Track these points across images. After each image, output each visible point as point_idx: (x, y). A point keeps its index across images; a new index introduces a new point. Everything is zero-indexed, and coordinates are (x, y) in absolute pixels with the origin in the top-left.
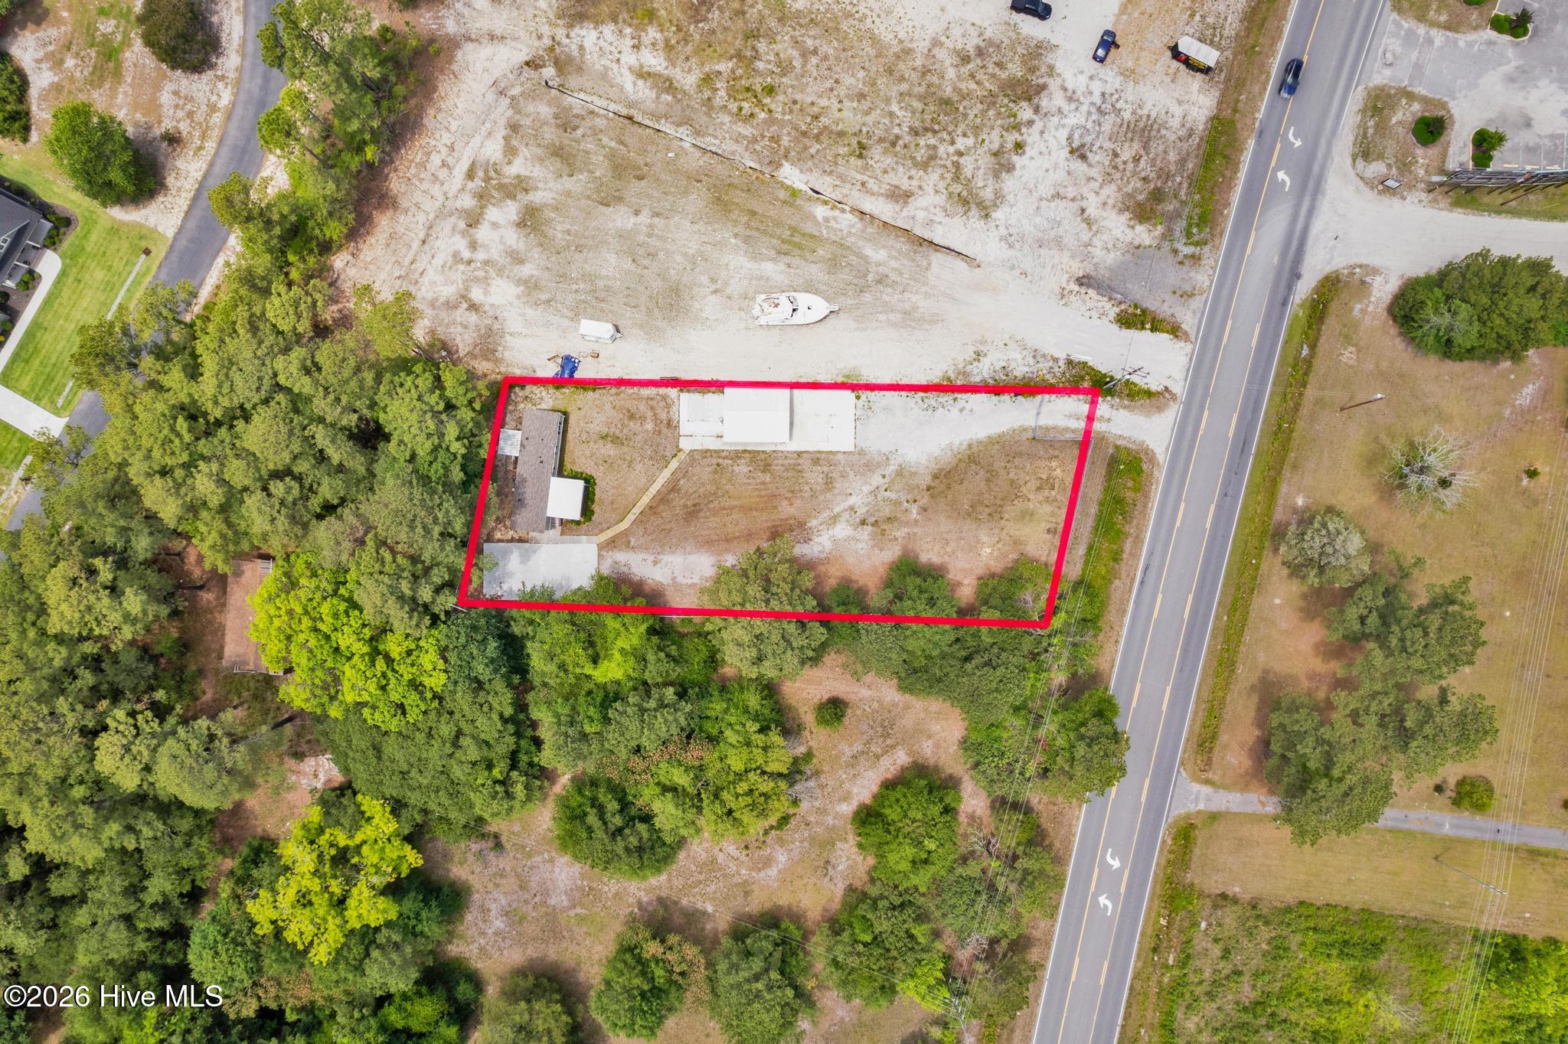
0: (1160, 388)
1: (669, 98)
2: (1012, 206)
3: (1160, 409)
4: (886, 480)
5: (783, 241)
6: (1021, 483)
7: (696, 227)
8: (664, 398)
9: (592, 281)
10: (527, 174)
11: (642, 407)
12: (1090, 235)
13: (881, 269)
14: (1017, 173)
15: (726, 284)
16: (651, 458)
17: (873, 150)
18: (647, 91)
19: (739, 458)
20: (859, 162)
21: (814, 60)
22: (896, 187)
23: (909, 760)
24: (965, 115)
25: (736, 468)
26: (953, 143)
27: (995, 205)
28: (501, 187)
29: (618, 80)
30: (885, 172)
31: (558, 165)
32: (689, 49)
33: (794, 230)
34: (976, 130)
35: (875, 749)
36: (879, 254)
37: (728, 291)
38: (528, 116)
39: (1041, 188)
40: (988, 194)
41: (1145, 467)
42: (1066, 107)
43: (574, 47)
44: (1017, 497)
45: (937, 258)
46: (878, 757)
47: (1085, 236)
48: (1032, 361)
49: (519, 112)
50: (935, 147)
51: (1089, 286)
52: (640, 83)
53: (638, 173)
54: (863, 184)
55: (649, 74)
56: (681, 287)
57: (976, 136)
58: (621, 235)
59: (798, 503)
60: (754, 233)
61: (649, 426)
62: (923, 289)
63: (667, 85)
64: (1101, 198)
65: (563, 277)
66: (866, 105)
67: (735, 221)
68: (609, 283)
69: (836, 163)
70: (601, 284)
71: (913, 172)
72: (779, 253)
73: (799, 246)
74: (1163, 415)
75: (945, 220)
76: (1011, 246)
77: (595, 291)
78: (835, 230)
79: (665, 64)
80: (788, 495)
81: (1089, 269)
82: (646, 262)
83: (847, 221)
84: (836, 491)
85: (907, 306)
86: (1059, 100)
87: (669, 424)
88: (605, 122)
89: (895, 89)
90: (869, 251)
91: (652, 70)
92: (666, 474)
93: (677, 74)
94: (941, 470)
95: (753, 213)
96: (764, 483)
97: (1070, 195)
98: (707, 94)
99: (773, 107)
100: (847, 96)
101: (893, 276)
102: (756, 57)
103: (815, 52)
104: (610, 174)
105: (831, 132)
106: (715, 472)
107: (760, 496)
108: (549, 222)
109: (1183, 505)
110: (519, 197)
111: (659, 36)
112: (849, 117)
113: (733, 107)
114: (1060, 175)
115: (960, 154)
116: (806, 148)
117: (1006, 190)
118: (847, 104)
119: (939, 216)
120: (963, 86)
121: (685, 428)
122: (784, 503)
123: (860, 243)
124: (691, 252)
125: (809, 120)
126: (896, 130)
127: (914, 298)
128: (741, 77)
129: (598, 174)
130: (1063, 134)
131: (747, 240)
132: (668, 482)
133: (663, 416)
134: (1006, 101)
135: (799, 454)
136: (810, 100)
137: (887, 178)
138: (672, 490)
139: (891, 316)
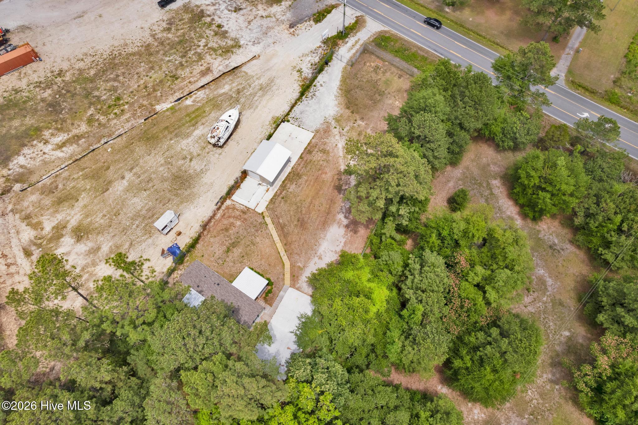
0: (355, 19)
1: (83, 140)
2: (242, 37)
3: (364, 21)
4: (338, 127)
5: (190, 122)
6: (370, 78)
7: (153, 154)
8: (228, 208)
9: (139, 216)
10: (57, 222)
11: (226, 222)
12: (274, 18)
13: (234, 90)
14: (230, 31)
15: (191, 153)
16: (257, 231)
17: (178, 73)
18: (71, 148)
19: (285, 186)
20: (179, 80)
21: (121, 78)
22: (201, 71)
23: (499, 179)
24: (192, 38)
25: (290, 190)
26: (199, 46)
27: (237, 42)
28: (50, 240)
29: (53, 158)
30: (191, 73)
31: (66, 204)
32: (69, 121)
33: (188, 115)
34: (201, 37)
35: (487, 193)
36: (226, 88)
37: (195, 154)
38: (28, 207)
39: (242, 26)
40: (230, 43)
41: (387, 35)
42: (216, 7)
43: (17, 170)
44: (376, 82)
45: (244, 69)
46: (492, 194)
47: (274, 19)
48: (316, 55)
49: (22, 211)
50: (196, 53)
51: (295, 25)
52: (64, 149)
53: (105, 168)
54: (190, 82)
55: (64, 143)
56: (176, 174)
57: (203, 38)
58: (127, 190)
59: (327, 170)
60: (176, 131)
61: (238, 223)
62: (255, 78)
63: (76, 138)
64: (262, 10)
65: (124, 230)
66: (157, 68)
67: (164, 136)
68: (147, 207)
69: (172, 89)
70: (144, 212)
71: (200, 63)
72: (194, 125)
73: (196, 117)
74: (368, 22)
75: (230, 60)
76: (259, 43)
77: (145, 217)
78: (202, 100)
79: (66, 135)
80: (320, 172)
81: (289, 23)
82: (150, 185)
83: (201, 94)
84: (331, 150)
85: (258, 87)
86: (212, 9)
87: (244, 213)
88: (67, 172)
89: (160, 56)
90: (222, 91)
91: (63, 141)
92: (271, 227)
93: (75, 132)
94: (346, 104)
95: (167, 128)
96: (306, 181)
97: (253, 18)
98: (96, 124)
99: (126, 101)
100: (147, 72)
101: (240, 87)
102: (98, 97)
103: (118, 76)
104: (93, 181)
105: (157, 84)
106: (286, 201)
107: (312, 186)
108: (91, 223)
109: (412, 30)
110: (64, 233)
111: (50, 131)
112: (156, 76)
113: (112, 116)
114: (241, 19)
115: (206, 45)
116: (156, 97)
117: (234, 37)
118: (150, 74)
119: (227, 62)
120: (179, 34)
121: (252, 206)
122: (323, 176)
123: (215, 93)
124: (163, 162)
125: (144, 90)
126: (177, 62)
127: (256, 83)
128: (102, 107)
129: (88, 187)
130: (226, 12)
131: (177, 136)
132: (276, 228)
133: (238, 213)
134: (197, 24)
135: (301, 157)
136: (136, 86)
137: (195, 72)
138: (282, 228)
139: (258, 95)
